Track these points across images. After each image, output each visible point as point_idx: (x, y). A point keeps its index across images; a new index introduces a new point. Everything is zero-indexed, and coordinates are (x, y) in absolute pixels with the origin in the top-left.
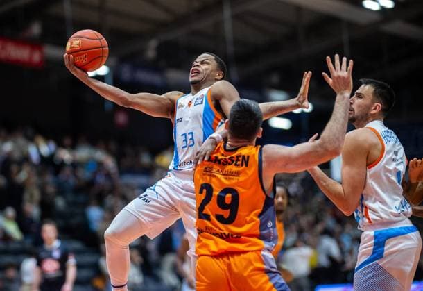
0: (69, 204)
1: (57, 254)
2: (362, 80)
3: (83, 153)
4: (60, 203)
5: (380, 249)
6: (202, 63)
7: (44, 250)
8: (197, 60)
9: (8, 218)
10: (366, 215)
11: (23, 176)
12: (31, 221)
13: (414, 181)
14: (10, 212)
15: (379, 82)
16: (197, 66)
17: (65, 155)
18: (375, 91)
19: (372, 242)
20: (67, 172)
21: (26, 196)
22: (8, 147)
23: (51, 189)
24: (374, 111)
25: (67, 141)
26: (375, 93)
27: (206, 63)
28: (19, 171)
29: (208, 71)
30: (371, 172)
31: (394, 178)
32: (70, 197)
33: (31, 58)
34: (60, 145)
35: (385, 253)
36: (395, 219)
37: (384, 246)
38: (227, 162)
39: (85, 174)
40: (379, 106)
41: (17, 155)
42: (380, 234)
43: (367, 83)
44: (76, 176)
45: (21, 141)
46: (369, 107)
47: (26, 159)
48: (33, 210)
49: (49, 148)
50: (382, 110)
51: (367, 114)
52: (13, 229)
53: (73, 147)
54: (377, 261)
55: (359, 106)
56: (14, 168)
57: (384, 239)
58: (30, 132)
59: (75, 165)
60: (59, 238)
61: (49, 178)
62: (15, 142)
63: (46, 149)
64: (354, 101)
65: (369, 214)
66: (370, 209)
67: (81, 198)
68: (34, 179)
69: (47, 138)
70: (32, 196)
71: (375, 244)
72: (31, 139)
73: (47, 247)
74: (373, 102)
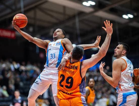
0: (24, 84)
1: (20, 101)
2: (119, 43)
3: (29, 67)
4: (21, 84)
5: (125, 100)
6: (58, 31)
7: (15, 100)
8: (56, 31)
9: (4, 90)
10: (120, 88)
11: (9, 75)
12: (12, 90)
13: (136, 76)
14: (5, 87)
15: (124, 43)
16: (56, 32)
17: (23, 68)
18: (123, 46)
19: (122, 97)
20: (24, 73)
21: (10, 82)
22: (4, 66)
23: (18, 80)
24: (123, 53)
25: (23, 63)
26: (123, 47)
27: (59, 32)
28: (8, 73)
29: (60, 34)
30: (122, 73)
31: (130, 75)
32: (25, 82)
33: (11, 36)
34: (21, 64)
35: (127, 101)
36: (129, 89)
37: (126, 99)
38: (70, 67)
39: (30, 74)
40: (125, 52)
41: (7, 68)
42: (125, 94)
43: (120, 44)
44: (27, 75)
45: (8, 63)
46: (121, 52)
47: (10, 69)
48: (12, 87)
49: (18, 66)
50: (126, 53)
51: (121, 54)
52: (5, 93)
53: (25, 65)
54: (124, 104)
55: (118, 52)
56: (6, 72)
57: (126, 96)
58: (11, 60)
59: (26, 71)
60: (20, 96)
61: (18, 76)
62: (6, 64)
63: (16, 66)
64: (116, 50)
65: (121, 87)
66: (121, 85)
67: (29, 82)
68: (13, 76)
69: (17, 62)
70: (11, 82)
71: (123, 98)
72: (11, 63)
73: (16, 99)
74: (123, 50)
